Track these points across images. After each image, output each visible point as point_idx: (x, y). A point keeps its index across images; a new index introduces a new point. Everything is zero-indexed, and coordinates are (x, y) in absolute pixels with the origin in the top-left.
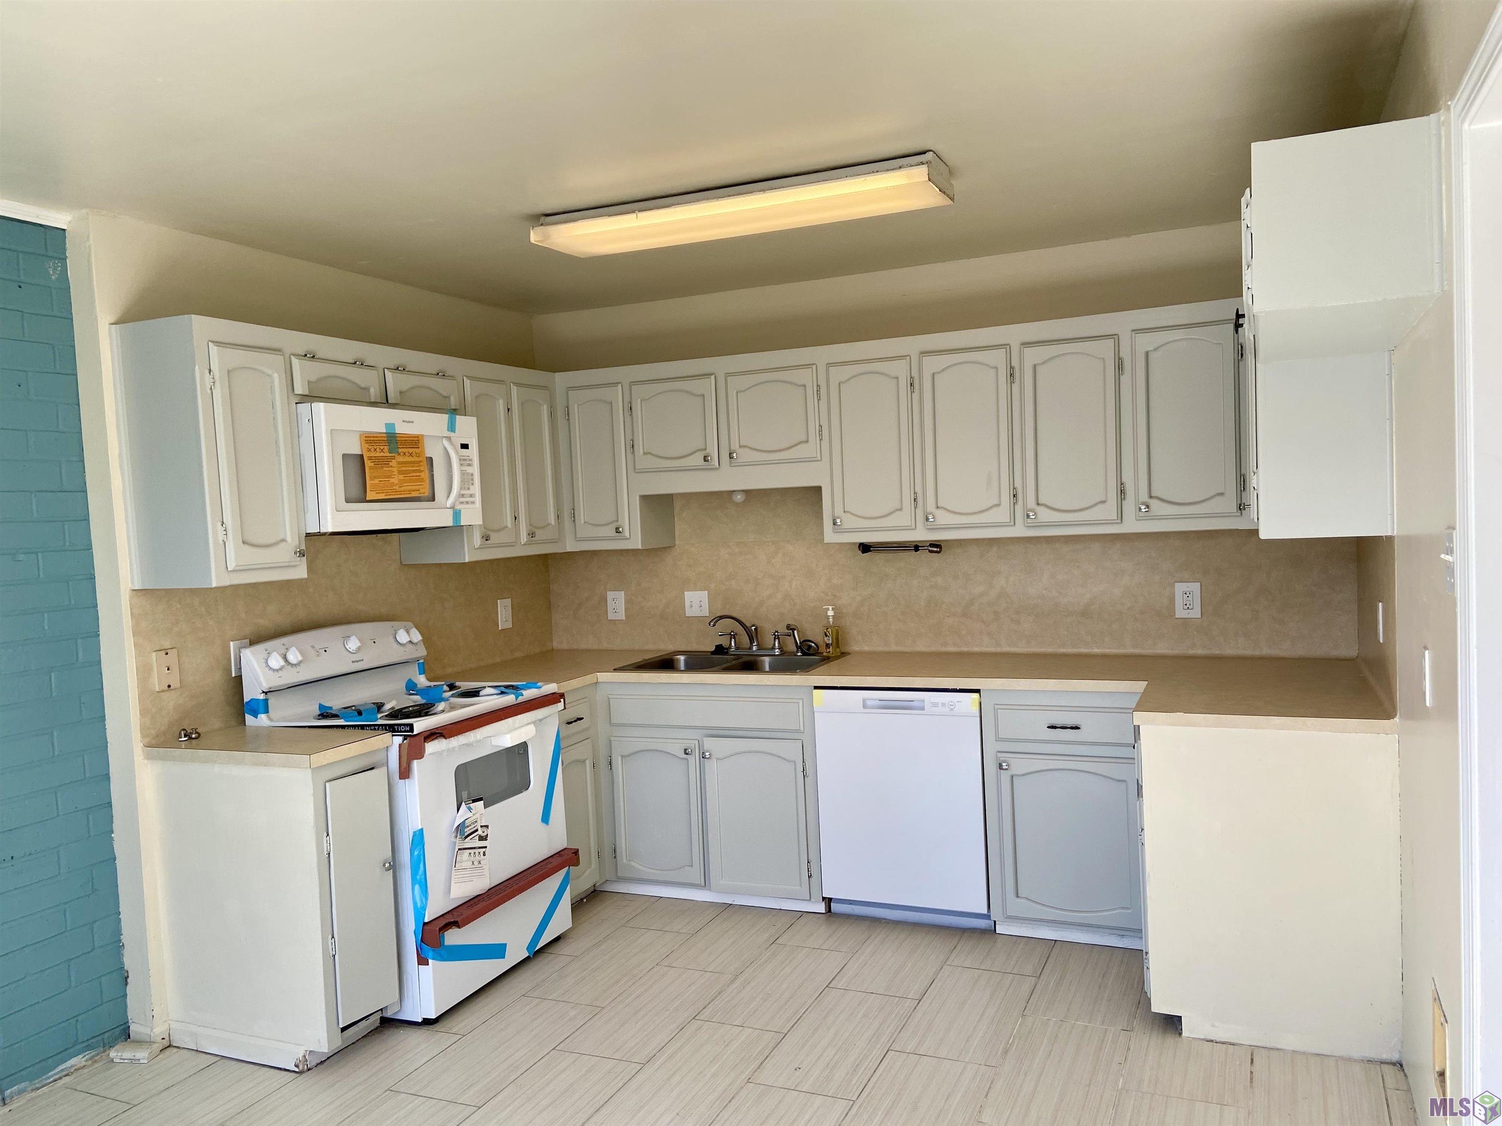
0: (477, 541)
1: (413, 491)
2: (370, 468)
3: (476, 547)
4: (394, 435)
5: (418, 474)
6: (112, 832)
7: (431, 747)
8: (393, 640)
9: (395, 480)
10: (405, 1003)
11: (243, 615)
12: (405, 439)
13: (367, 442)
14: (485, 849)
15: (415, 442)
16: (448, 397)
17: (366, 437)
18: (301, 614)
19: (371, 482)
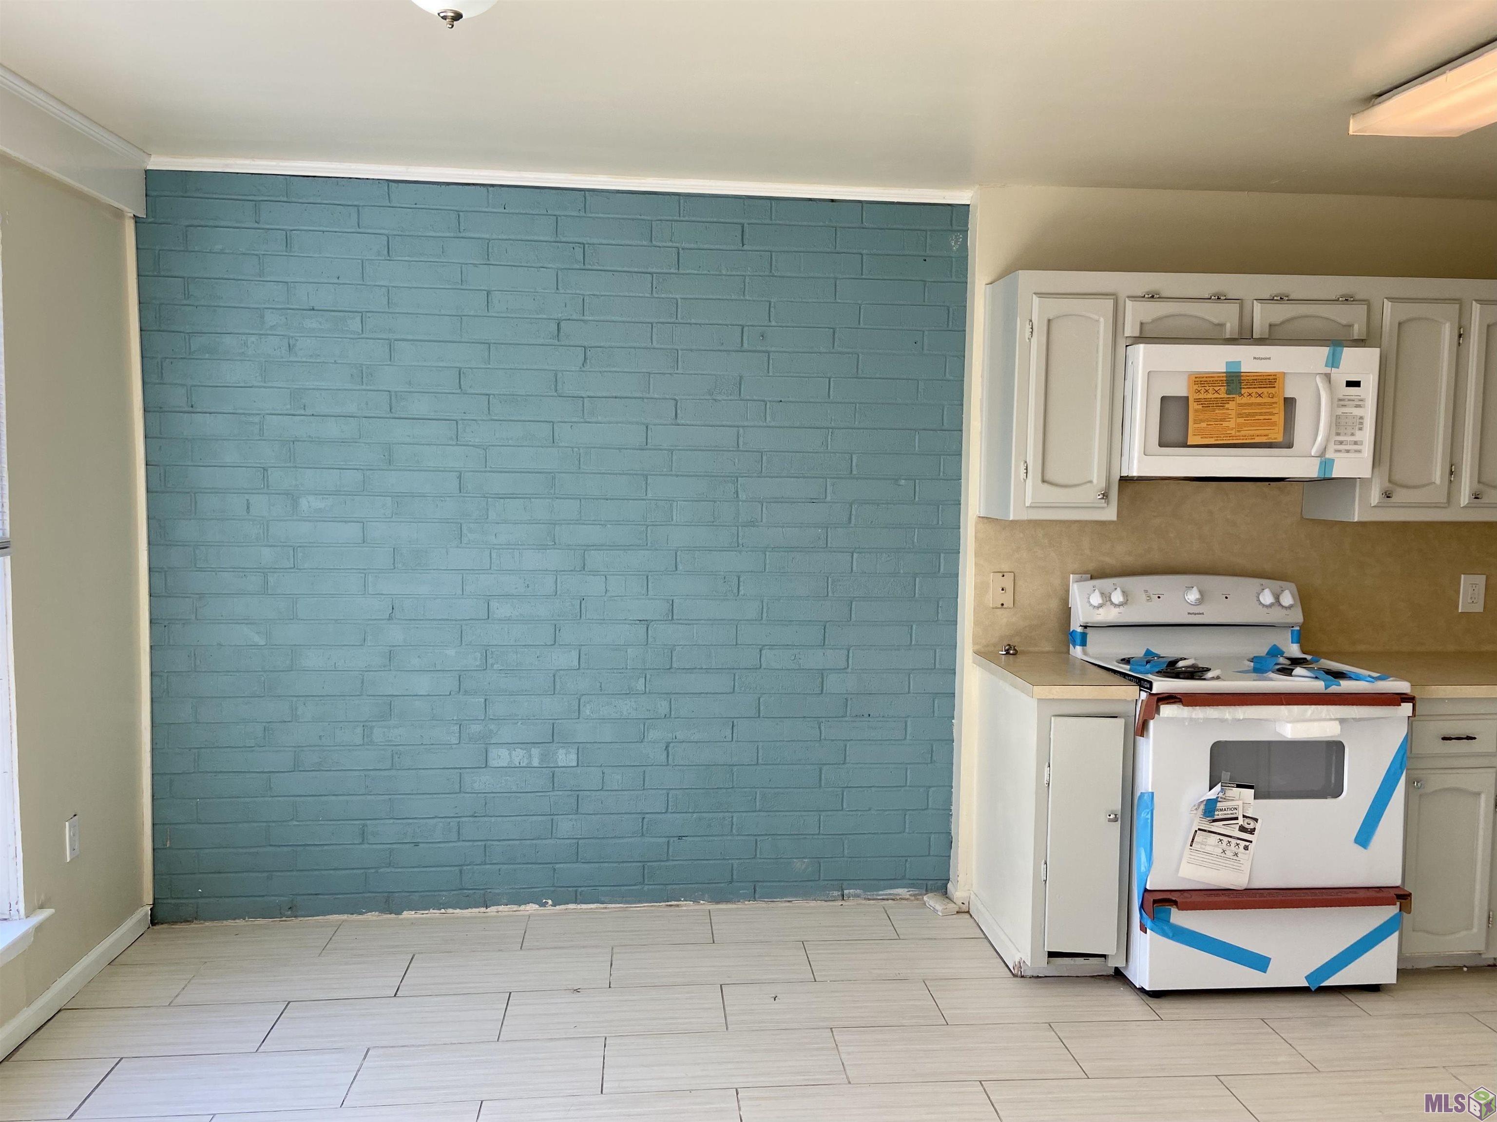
0: (1375, 496)
1: (1258, 436)
2: (1196, 411)
3: (1372, 505)
4: (1238, 374)
5: (1267, 417)
6: (953, 718)
7: (1167, 710)
8: (1255, 599)
9: (1232, 424)
10: (1130, 963)
11: (1087, 552)
12: (1255, 378)
13: (1196, 383)
14: (1249, 843)
15: (1270, 381)
16: (1350, 326)
17: (1196, 378)
18: (1156, 558)
19: (1195, 425)
